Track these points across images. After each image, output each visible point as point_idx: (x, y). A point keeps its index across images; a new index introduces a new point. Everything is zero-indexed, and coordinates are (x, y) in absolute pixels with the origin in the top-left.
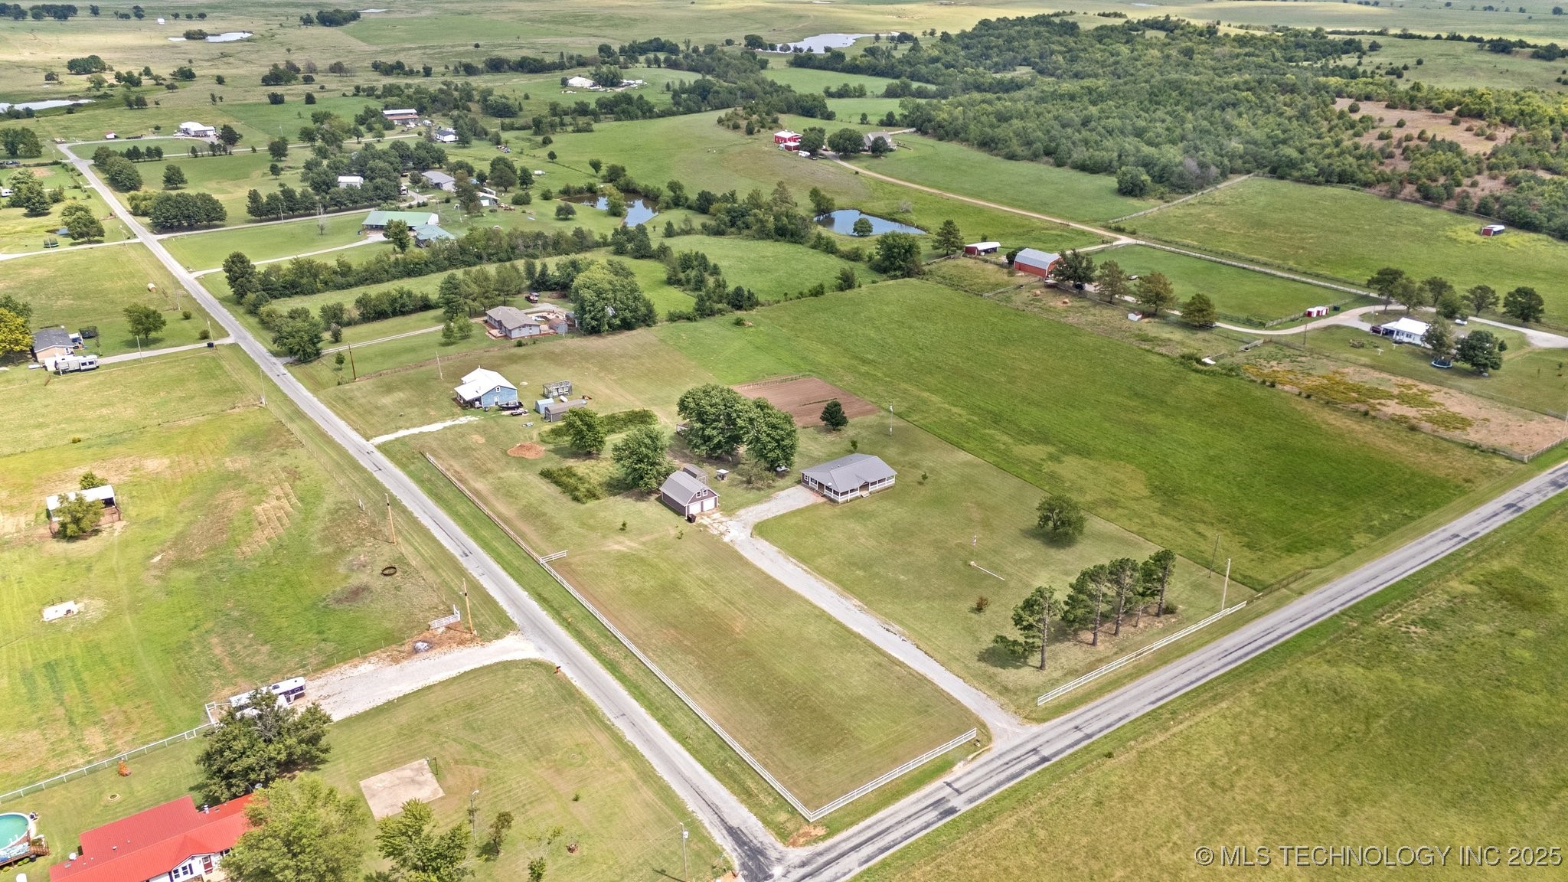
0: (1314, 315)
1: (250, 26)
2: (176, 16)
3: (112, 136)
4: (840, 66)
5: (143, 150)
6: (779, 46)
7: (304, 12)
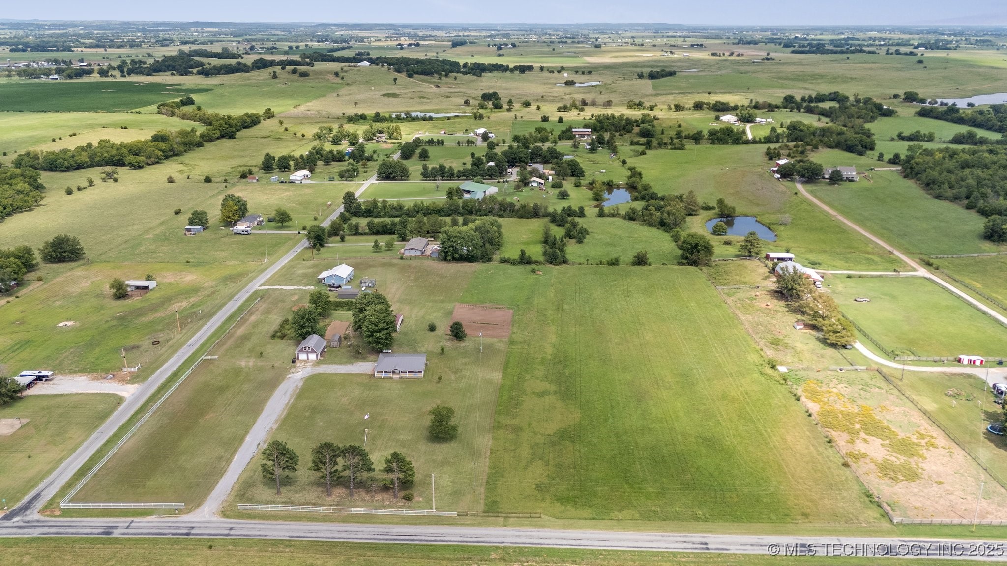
0: (966, 362)
1: (601, 80)
2: (577, 72)
3: (442, 132)
4: (950, 117)
5: (435, 140)
6: (929, 100)
7: (639, 70)
